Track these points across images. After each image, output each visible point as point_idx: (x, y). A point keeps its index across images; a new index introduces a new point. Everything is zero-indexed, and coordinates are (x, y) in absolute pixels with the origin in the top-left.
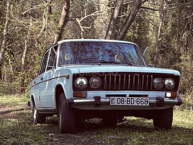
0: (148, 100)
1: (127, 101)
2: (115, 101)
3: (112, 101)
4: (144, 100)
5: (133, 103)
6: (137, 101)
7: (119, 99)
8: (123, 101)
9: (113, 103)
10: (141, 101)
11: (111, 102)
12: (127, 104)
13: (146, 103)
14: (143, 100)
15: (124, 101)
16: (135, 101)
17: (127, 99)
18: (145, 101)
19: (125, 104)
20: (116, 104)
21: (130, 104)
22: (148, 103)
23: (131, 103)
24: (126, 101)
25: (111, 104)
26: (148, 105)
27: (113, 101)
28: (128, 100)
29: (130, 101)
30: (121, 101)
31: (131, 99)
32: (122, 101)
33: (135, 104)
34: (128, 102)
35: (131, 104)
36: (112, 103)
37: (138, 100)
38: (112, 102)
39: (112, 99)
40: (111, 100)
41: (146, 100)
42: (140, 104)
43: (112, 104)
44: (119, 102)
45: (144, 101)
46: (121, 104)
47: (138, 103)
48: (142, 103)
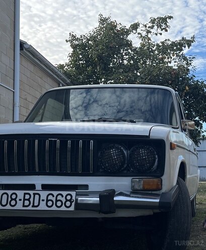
0: (74, 198)
1: (25, 200)
4: (64, 196)
5: (36, 204)
6: (48, 201)
7: (5, 196)
8: (15, 199)
10: (57, 201)
12: (24, 206)
13: (68, 204)
15: (17, 200)
16: (43, 200)
17: (25, 194)
18: (67, 200)
19: (19, 206)
21: (30, 208)
22: (73, 204)
23: (32, 204)
24: (20, 200)
26: (72, 208)
28: (27, 197)
29: (32, 200)
30: (10, 199)
31: (34, 194)
32: (12, 199)
33: (43, 207)
34: (27, 203)
35: (33, 206)
37: (50, 197)
41: (69, 198)
42: (54, 208)
44: (4, 203)
45: (64, 200)
46: (8, 207)
47: (50, 203)
48: (59, 204)
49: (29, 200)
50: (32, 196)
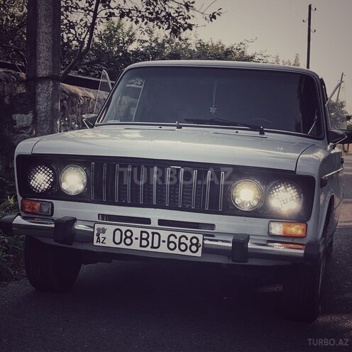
0: (201, 242)
1: (142, 239)
2: (108, 235)
3: (98, 235)
4: (189, 239)
5: (156, 244)
6: (169, 242)
7: (118, 233)
8: (130, 238)
9: (101, 240)
10: (180, 243)
11: (95, 238)
12: (141, 246)
13: (194, 248)
14: (187, 239)
15: (133, 238)
16: (164, 241)
17: (142, 232)
18: (192, 244)
19: (136, 246)
20: (109, 243)
21: (148, 249)
22: (200, 249)
23: (150, 245)
24: (137, 239)
25: (95, 244)
26: (199, 254)
27: (101, 235)
28: (145, 236)
29: (150, 239)
30: (124, 237)
31: (153, 233)
32: (127, 237)
33: (163, 249)
34: (144, 243)
35: (152, 247)
36: (98, 241)
37: (172, 239)
38: (99, 238)
39: (99, 229)
40: (96, 232)
41: (194, 241)
42: (177, 251)
43: (98, 244)
44: (118, 240)
45: (189, 244)
46: (122, 246)
47: (172, 246)
48: (183, 247)
49: (146, 239)
50: (151, 235)
